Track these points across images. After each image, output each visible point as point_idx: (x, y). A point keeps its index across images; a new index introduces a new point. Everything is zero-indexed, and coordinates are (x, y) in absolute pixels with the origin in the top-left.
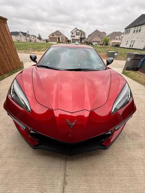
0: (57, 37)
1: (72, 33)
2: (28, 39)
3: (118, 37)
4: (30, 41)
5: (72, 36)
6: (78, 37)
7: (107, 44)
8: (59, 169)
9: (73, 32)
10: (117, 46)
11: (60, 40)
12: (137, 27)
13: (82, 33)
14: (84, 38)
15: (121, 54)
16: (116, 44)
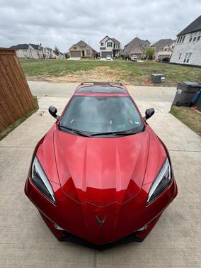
0: (81, 50)
1: (102, 44)
2: (41, 53)
3: (167, 47)
4: (44, 56)
5: (101, 49)
6: (110, 49)
7: (151, 58)
8: (88, 264)
9: (104, 42)
10: (166, 60)
11: (85, 54)
12: (194, 34)
13: (116, 43)
14: (118, 50)
15: (171, 77)
16: (164, 57)
